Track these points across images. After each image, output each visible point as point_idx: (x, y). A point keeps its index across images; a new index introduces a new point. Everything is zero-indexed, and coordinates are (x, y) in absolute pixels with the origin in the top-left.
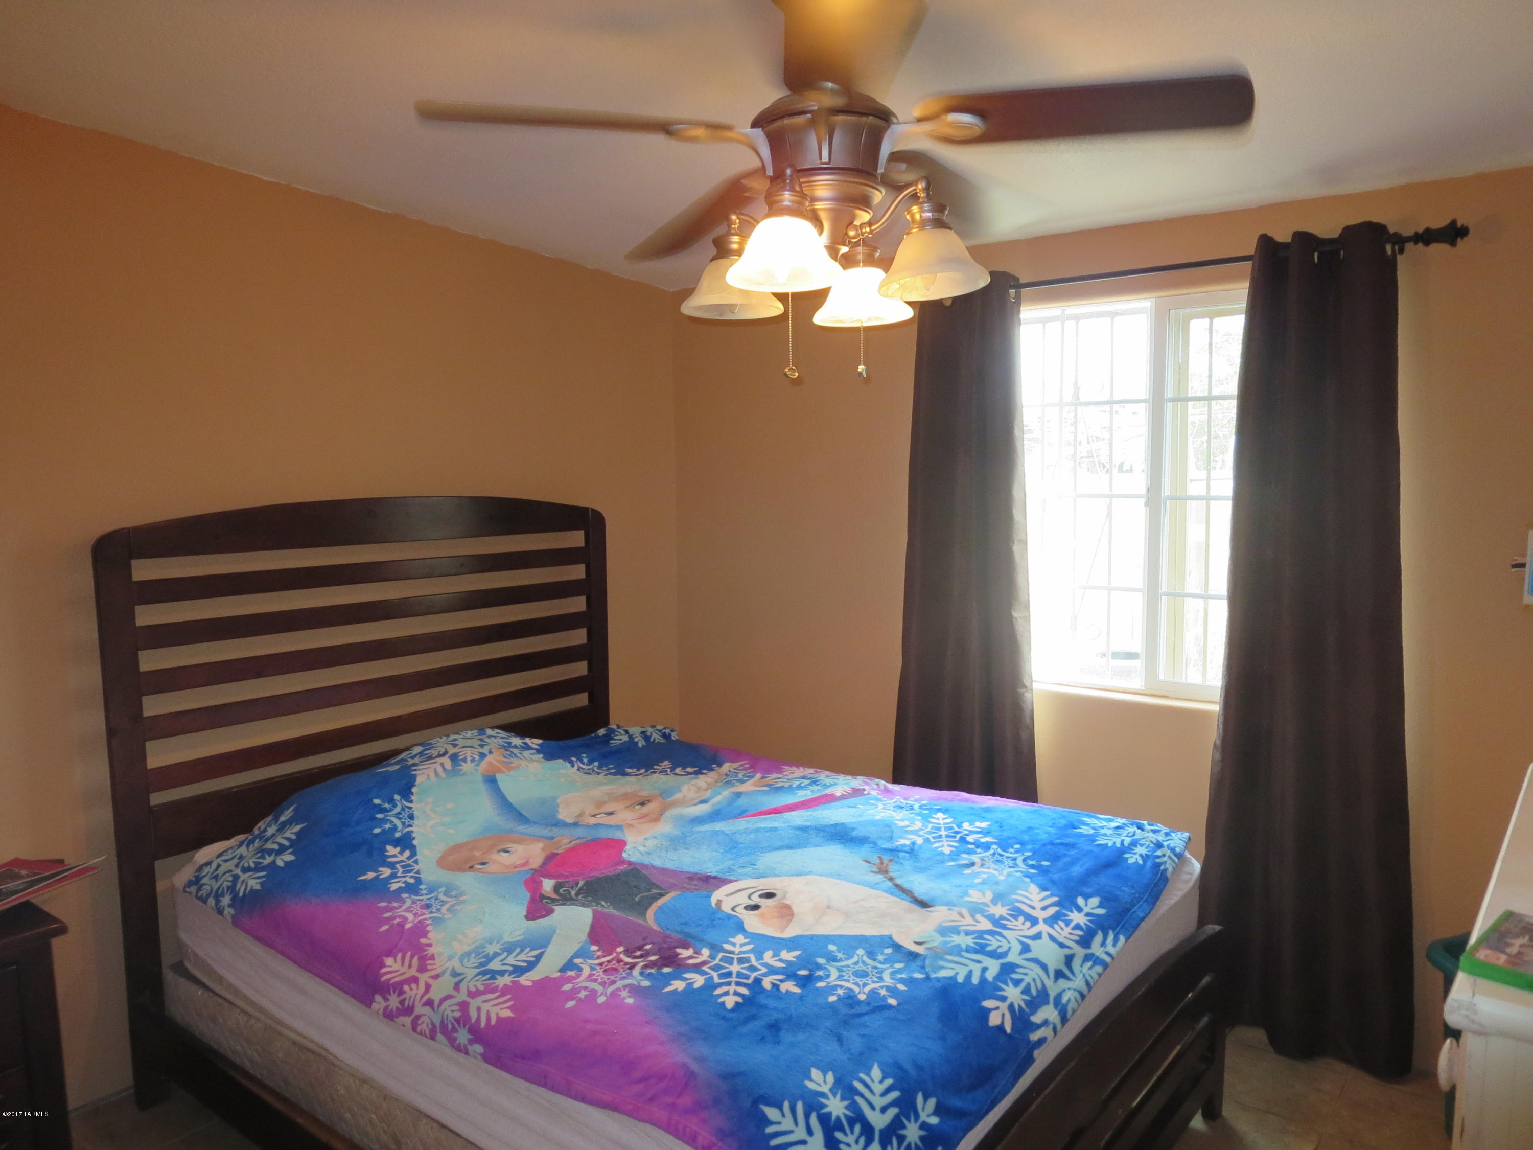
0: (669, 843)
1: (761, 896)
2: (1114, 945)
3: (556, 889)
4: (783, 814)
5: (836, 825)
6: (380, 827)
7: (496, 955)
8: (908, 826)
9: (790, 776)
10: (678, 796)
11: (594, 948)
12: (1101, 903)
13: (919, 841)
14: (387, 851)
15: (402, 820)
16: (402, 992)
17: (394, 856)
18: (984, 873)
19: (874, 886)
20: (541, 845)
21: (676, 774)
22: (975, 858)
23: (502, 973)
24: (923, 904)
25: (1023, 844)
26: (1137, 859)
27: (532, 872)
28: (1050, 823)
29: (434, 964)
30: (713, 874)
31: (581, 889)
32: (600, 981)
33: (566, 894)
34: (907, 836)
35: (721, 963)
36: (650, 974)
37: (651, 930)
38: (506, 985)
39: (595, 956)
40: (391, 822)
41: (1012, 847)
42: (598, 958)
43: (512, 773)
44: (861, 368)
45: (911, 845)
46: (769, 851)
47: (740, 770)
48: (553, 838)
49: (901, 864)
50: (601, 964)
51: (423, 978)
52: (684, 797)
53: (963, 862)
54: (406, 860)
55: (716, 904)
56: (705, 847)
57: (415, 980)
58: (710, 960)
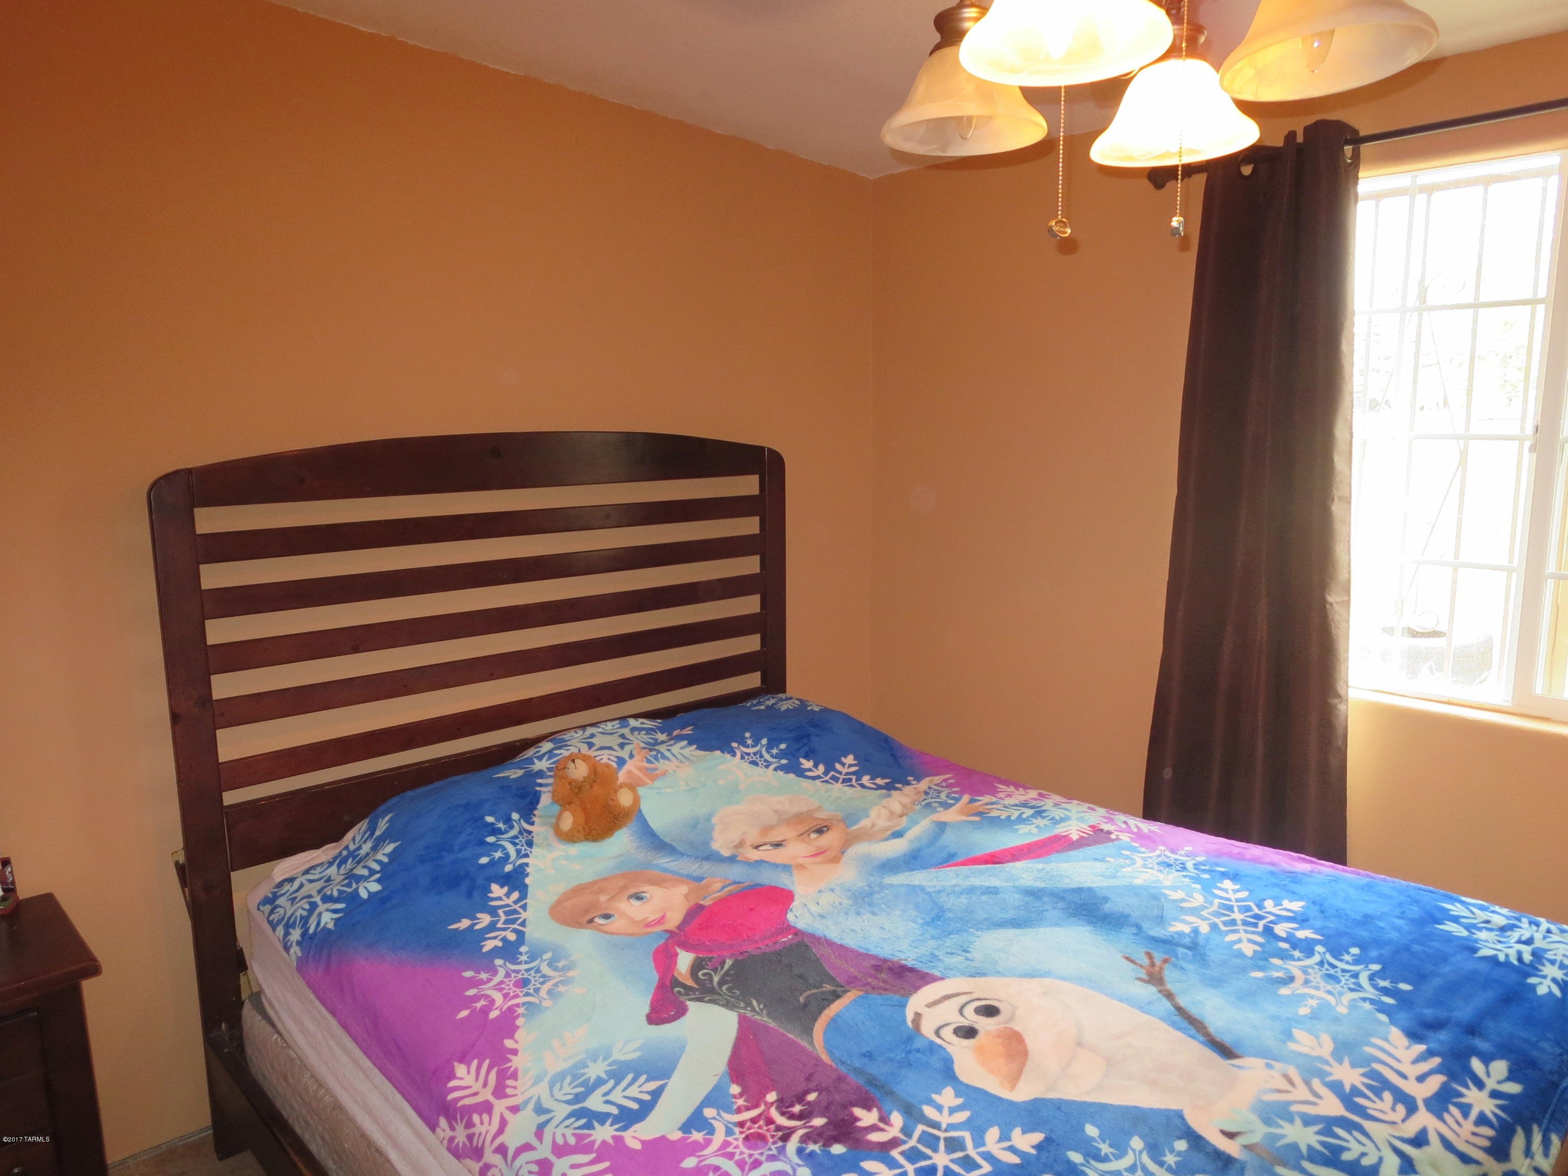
0: (849, 902)
1: (978, 1011)
2: (1546, 1154)
3: (696, 967)
4: (1004, 865)
5: (1079, 890)
6: (489, 856)
7: (600, 1082)
8: (1183, 900)
9: (1008, 801)
10: (865, 823)
11: (735, 1089)
12: (1510, 1071)
13: (1204, 928)
14: (491, 892)
15: (518, 847)
16: (470, 1125)
17: (500, 899)
18: (1312, 997)
19: (1145, 1007)
20: (684, 889)
21: (863, 786)
22: (1293, 967)
23: (602, 1118)
24: (1226, 1051)
25: (1363, 947)
26: (1549, 987)
27: (668, 935)
28: (1397, 911)
29: (515, 1088)
30: (909, 963)
31: (727, 974)
32: (737, 1157)
33: (705, 980)
34: (1183, 917)
35: (920, 1147)
36: (812, 1154)
37: (818, 1061)
38: (604, 1143)
39: (735, 1107)
40: (504, 848)
41: (1348, 953)
42: (739, 1111)
43: (657, 783)
44: (1176, 222)
45: (1192, 935)
46: (988, 928)
47: (942, 787)
48: (700, 879)
49: (1182, 968)
50: (741, 1124)
51: (500, 1106)
52: (873, 825)
53: (1276, 974)
54: (512, 904)
55: (913, 1021)
56: (898, 913)
57: (486, 1108)
58: (902, 1137)
